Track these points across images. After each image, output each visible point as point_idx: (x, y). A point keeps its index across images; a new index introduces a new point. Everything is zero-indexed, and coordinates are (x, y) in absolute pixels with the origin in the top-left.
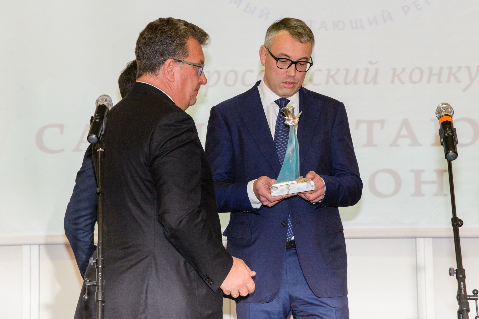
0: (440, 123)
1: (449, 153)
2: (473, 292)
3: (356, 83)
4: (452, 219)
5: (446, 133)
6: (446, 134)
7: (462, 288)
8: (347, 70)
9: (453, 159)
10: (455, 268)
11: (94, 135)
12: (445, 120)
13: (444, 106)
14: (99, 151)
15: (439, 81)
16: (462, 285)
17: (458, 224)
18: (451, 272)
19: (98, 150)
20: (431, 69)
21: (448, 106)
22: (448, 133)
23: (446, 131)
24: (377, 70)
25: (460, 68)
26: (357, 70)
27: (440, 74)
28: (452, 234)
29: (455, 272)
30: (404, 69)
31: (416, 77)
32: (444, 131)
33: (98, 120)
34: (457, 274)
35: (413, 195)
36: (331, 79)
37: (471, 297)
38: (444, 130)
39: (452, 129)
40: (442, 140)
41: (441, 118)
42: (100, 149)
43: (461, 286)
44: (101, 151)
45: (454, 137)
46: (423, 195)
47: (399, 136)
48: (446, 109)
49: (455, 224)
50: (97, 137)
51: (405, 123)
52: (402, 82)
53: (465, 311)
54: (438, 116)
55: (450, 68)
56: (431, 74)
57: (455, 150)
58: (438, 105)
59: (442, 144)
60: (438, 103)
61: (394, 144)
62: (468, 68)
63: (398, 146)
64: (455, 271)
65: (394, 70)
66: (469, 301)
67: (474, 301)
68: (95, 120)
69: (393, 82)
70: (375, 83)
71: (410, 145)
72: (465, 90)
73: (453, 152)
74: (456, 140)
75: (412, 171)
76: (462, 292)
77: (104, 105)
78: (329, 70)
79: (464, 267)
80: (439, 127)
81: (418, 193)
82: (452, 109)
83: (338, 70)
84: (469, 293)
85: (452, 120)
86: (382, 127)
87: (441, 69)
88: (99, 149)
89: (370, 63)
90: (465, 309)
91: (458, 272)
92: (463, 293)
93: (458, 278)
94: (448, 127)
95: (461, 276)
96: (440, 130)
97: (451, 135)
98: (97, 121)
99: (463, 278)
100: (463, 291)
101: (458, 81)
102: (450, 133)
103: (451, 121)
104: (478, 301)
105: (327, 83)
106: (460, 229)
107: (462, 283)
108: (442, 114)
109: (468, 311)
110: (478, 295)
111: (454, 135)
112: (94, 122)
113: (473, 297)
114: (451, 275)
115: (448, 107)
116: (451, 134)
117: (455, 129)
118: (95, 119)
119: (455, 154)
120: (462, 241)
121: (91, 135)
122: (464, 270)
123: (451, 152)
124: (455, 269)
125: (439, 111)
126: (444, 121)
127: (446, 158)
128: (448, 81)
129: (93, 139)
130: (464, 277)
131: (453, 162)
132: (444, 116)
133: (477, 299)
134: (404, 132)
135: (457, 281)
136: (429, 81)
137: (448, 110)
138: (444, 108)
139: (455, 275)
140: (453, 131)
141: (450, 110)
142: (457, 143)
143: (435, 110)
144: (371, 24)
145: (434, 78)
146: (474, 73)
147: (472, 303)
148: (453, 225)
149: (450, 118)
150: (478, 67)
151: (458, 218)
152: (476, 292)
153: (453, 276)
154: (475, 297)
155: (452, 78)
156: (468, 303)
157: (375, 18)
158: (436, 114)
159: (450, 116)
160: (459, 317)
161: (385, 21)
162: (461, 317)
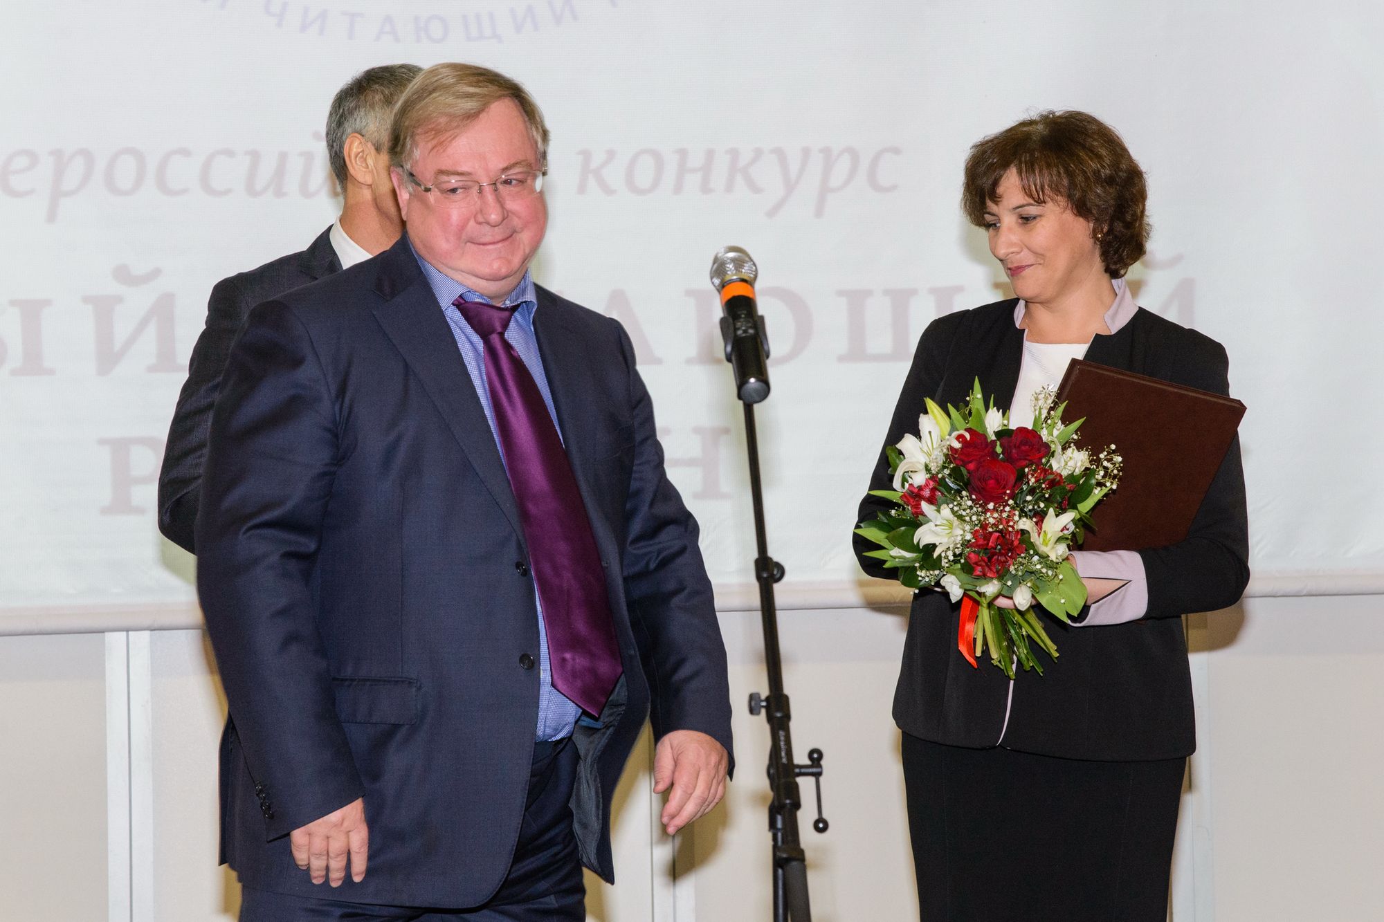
0: (723, 304)
1: (747, 382)
2: (811, 755)
4: (757, 562)
5: (739, 329)
6: (740, 332)
7: (782, 745)
9: (757, 399)
10: (764, 692)
12: (736, 293)
13: (731, 255)
15: (706, 188)
16: (782, 738)
17: (772, 576)
18: (752, 704)
20: (683, 153)
21: (744, 256)
22: (743, 329)
23: (739, 324)
25: (758, 153)
27: (707, 169)
28: (756, 600)
29: (765, 704)
30: (611, 154)
31: (644, 177)
32: (734, 324)
34: (768, 708)
37: (803, 770)
38: (734, 321)
39: (755, 319)
40: (729, 349)
41: (723, 287)
43: (780, 740)
45: (759, 340)
48: (738, 263)
49: (765, 576)
52: (608, 191)
53: (787, 806)
54: (717, 281)
55: (734, 154)
56: (682, 170)
57: (762, 376)
58: (716, 252)
59: (729, 359)
60: (717, 247)
62: (780, 153)
64: (763, 701)
65: (586, 155)
66: (800, 780)
67: (812, 780)
69: (582, 189)
72: (773, 212)
73: (758, 380)
74: (766, 347)
76: (781, 758)
79: (787, 691)
80: (718, 312)
82: (755, 266)
84: (801, 758)
85: (754, 293)
87: (710, 154)
90: (788, 801)
91: (772, 704)
92: (784, 760)
93: (770, 719)
94: (744, 314)
95: (779, 715)
96: (723, 321)
97: (751, 334)
99: (785, 719)
100: (783, 754)
101: (756, 189)
102: (751, 327)
103: (751, 296)
104: (822, 779)
106: (777, 587)
107: (782, 733)
108: (728, 278)
109: (797, 805)
110: (823, 762)
111: (761, 334)
113: (810, 770)
114: (754, 712)
115: (742, 257)
116: (751, 331)
117: (762, 318)
119: (763, 384)
120: (781, 618)
123: (752, 380)
124: (763, 697)
125: (719, 269)
126: (734, 297)
127: (740, 397)
128: (729, 187)
130: (787, 717)
131: (756, 407)
132: (732, 281)
133: (820, 774)
135: (767, 727)
136: (678, 188)
137: (742, 267)
138: (733, 260)
139: (763, 711)
140: (758, 324)
141: (747, 265)
142: (768, 357)
143: (708, 265)
144: (519, 29)
145: (693, 180)
146: (794, 168)
147: (805, 784)
148: (759, 578)
149: (749, 286)
150: (806, 152)
151: (771, 559)
152: (816, 757)
153: (758, 713)
154: (814, 770)
155: (739, 180)
156: (796, 786)
157: (530, 9)
158: (712, 278)
159: (749, 282)
160: (772, 825)
161: (558, 20)
162: (779, 825)
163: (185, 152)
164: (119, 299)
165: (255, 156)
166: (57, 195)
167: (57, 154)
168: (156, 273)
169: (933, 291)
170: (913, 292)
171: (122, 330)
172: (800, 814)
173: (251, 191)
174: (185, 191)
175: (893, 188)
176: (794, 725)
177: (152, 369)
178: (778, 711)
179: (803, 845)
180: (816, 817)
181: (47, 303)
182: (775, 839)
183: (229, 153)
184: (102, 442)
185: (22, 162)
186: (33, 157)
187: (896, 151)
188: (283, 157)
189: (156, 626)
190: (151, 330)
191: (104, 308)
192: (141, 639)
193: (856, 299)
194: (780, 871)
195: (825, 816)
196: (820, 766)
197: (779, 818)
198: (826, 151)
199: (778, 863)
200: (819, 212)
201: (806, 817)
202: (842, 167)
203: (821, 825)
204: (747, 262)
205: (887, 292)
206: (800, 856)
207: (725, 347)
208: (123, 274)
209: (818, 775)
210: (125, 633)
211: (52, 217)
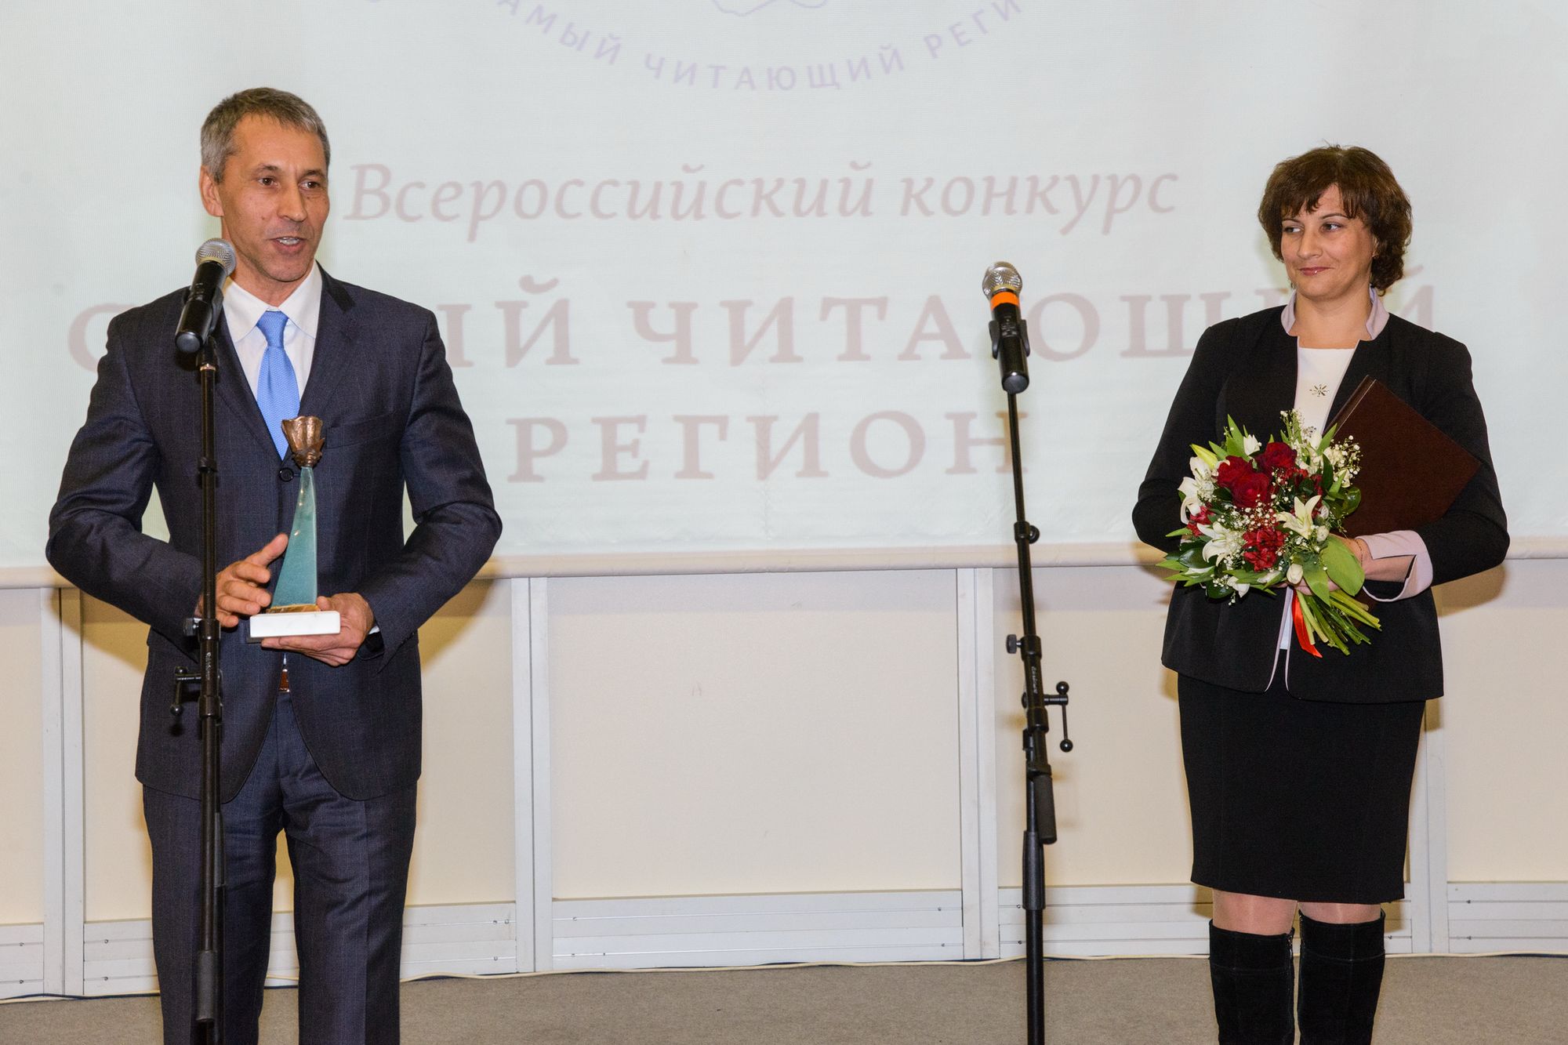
0: (994, 307)
1: (1010, 375)
2: (1058, 688)
3: (821, 213)
4: (1016, 525)
5: (1005, 331)
6: (1005, 334)
7: (1034, 679)
8: (801, 183)
9: (1019, 389)
10: (1020, 634)
11: (192, 333)
12: (1003, 302)
13: (1000, 269)
14: (204, 370)
15: (1010, 210)
16: (1034, 673)
17: (1028, 537)
18: (1010, 644)
19: (201, 369)
20: (990, 181)
21: (1011, 270)
22: (1008, 331)
23: (1004, 327)
24: (869, 183)
25: (1055, 180)
26: (824, 184)
27: (1011, 193)
28: (1014, 557)
29: (1019, 644)
30: (930, 182)
31: (957, 200)
32: (1001, 327)
33: (200, 298)
34: (1022, 647)
35: (949, 471)
36: (764, 204)
37: (1051, 700)
38: (1000, 323)
39: (1019, 322)
40: (996, 348)
41: (993, 296)
42: (208, 366)
43: (1032, 675)
44: (209, 371)
45: (1021, 340)
46: (973, 471)
47: (919, 335)
48: (1006, 276)
49: (1022, 537)
50: (199, 337)
51: (934, 306)
52: (926, 212)
53: (1038, 729)
54: (988, 291)
56: (990, 194)
57: (1023, 370)
58: (986, 268)
59: (996, 356)
60: (988, 263)
61: (909, 354)
62: (1073, 180)
63: (918, 358)
64: (1019, 642)
65: (909, 182)
66: (1049, 708)
67: (1059, 708)
68: (194, 299)
69: (905, 211)
70: (866, 212)
71: (944, 357)
72: (1065, 231)
73: (1019, 374)
74: (1027, 347)
75: (949, 416)
76: (1033, 689)
77: (216, 263)
78: (759, 182)
80: (989, 317)
81: (962, 466)
82: (1020, 278)
83: (780, 183)
84: (1049, 689)
85: (1018, 301)
86: (882, 316)
87: (1014, 181)
88: (203, 365)
89: (854, 166)
90: (1038, 725)
91: (1026, 645)
92: (1035, 691)
93: (1024, 657)
94: (1009, 318)
95: (1031, 653)
96: (991, 324)
97: (1015, 335)
98: (198, 301)
99: (1037, 657)
100: (1034, 686)
101: (1052, 210)
102: (1014, 330)
103: (1016, 304)
104: (1067, 707)
105: (756, 211)
106: (1032, 547)
107: (1034, 669)
108: (997, 288)
109: (1045, 729)
110: (1068, 693)
111: (1022, 335)
112: (191, 301)
113: (1058, 700)
114: (1011, 651)
115: (1009, 271)
116: (1014, 333)
117: (1024, 322)
118: (193, 296)
119: (1023, 378)
120: (1035, 573)
121: (184, 333)
122: (1039, 639)
123: (1014, 374)
124: (1019, 638)
125: (989, 281)
126: (1001, 305)
127: (1004, 388)
128: (1030, 209)
129: (188, 341)
130: (1039, 656)
131: (1018, 396)
132: (1000, 291)
133: (1066, 703)
134: (932, 327)
135: (1022, 664)
136: (986, 210)
137: (1009, 279)
138: (1002, 274)
139: (1019, 650)
140: (1021, 327)
141: (1013, 278)
142: (1028, 354)
143: (980, 278)
144: (854, 77)
145: (999, 203)
146: (1085, 190)
147: (1053, 712)
148: (1017, 539)
149: (1015, 296)
150: (1096, 179)
151: (1028, 524)
152: (1063, 688)
153: (1014, 652)
154: (1062, 700)
155: (1038, 202)
156: (1046, 712)
157: (864, 61)
158: (983, 289)
159: (1015, 293)
160: (1026, 745)
161: (887, 70)
162: (1032, 745)
163: (579, 183)
164: (524, 304)
165: (635, 186)
166: (477, 218)
167: (478, 185)
168: (554, 283)
169: (1203, 297)
170: (1188, 297)
171: (526, 331)
172: (1048, 736)
173: (632, 215)
174: (578, 215)
175: (1170, 209)
176: (1043, 662)
177: (550, 362)
178: (1030, 650)
179: (1049, 762)
180: (1062, 738)
181: (467, 307)
182: (1028, 756)
183: (615, 183)
184: (510, 422)
185: (449, 192)
186: (458, 188)
187: (1173, 177)
188: (658, 186)
189: (552, 574)
190: (550, 329)
191: (512, 312)
192: (540, 584)
193: (1137, 304)
194: (1032, 783)
195: (1070, 738)
196: (1067, 697)
197: (1031, 739)
198: (1113, 178)
199: (1031, 776)
200: (1106, 230)
201: (1053, 739)
202: (1127, 191)
203: (1066, 746)
204: (1013, 275)
205: (1164, 298)
206: (1047, 770)
207: (993, 346)
208: (527, 284)
209: (1064, 704)
210: (527, 579)
211: (472, 237)
